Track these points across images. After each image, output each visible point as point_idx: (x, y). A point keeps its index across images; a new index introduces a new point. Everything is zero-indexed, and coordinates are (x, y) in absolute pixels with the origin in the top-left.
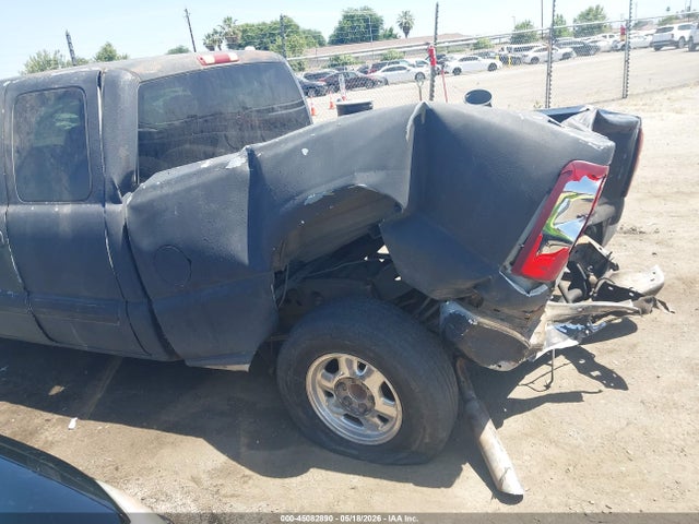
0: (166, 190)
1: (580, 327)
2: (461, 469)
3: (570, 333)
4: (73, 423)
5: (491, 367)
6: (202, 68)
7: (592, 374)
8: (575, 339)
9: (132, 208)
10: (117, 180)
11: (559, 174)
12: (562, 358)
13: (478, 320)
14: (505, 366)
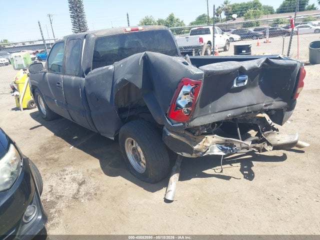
0: (94, 75)
1: (229, 148)
2: (162, 188)
3: (223, 150)
4: (72, 147)
5: (179, 153)
6: (125, 33)
7: (245, 172)
8: (225, 153)
9: (86, 80)
10: (84, 70)
11: (180, 82)
12: (239, 164)
13: (170, 134)
14: (185, 155)
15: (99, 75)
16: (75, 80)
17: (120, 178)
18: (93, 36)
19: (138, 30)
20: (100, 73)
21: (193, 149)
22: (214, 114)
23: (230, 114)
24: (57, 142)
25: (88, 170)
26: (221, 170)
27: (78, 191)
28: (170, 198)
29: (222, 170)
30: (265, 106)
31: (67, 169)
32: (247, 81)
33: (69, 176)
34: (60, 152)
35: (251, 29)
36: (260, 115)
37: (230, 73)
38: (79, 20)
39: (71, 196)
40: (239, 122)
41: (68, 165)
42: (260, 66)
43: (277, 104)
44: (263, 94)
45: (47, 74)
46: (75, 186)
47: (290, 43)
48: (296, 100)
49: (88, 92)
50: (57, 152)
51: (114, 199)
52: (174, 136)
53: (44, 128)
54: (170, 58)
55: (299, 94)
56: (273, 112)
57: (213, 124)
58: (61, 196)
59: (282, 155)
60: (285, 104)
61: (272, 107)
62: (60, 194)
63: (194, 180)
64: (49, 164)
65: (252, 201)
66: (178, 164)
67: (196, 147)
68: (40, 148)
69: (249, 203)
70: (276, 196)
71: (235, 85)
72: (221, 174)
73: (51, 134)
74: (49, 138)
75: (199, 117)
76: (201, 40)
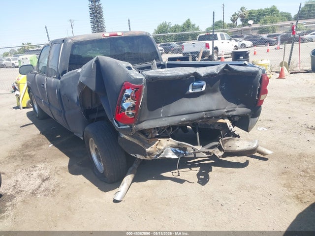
0: (67, 77)
2: (116, 188)
3: (176, 153)
4: (51, 145)
5: (133, 155)
6: (103, 38)
7: (201, 177)
8: (178, 156)
9: (61, 82)
10: (60, 72)
11: (122, 86)
12: (198, 169)
13: (123, 136)
14: (139, 156)
15: (70, 77)
16: (54, 82)
17: (81, 176)
18: (70, 41)
19: (117, 35)
20: (72, 75)
21: (145, 151)
22: (166, 118)
23: (184, 119)
24: (40, 140)
25: (56, 168)
26: (177, 173)
27: (39, 187)
28: (118, 198)
29: (179, 173)
30: (227, 112)
31: (38, 166)
32: (204, 87)
33: (38, 172)
34: (39, 150)
35: (265, 36)
36: (221, 121)
37: (182, 78)
38: (98, 26)
39: (31, 191)
40: (199, 127)
41: (40, 162)
42: (218, 72)
43: (240, 110)
44: (225, 100)
45: (37, 75)
46: (39, 181)
47: (292, 50)
48: (261, 106)
49: (62, 93)
50: (36, 149)
51: (68, 196)
52: (126, 137)
53: (34, 126)
54: (116, 63)
55: (263, 101)
56: (237, 119)
57: (169, 128)
58: (21, 191)
59: (244, 161)
60: (249, 110)
61: (234, 113)
62: (21, 189)
63: (150, 182)
64: (24, 160)
65: (195, 206)
66: (135, 165)
67: (148, 150)
68: (23, 145)
69: (192, 208)
70: (222, 201)
71: (190, 91)
72: (178, 177)
73: (38, 132)
74: (35, 135)
75: (148, 120)
76: (207, 46)
